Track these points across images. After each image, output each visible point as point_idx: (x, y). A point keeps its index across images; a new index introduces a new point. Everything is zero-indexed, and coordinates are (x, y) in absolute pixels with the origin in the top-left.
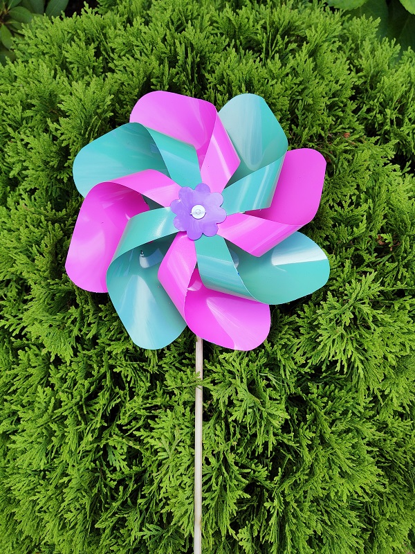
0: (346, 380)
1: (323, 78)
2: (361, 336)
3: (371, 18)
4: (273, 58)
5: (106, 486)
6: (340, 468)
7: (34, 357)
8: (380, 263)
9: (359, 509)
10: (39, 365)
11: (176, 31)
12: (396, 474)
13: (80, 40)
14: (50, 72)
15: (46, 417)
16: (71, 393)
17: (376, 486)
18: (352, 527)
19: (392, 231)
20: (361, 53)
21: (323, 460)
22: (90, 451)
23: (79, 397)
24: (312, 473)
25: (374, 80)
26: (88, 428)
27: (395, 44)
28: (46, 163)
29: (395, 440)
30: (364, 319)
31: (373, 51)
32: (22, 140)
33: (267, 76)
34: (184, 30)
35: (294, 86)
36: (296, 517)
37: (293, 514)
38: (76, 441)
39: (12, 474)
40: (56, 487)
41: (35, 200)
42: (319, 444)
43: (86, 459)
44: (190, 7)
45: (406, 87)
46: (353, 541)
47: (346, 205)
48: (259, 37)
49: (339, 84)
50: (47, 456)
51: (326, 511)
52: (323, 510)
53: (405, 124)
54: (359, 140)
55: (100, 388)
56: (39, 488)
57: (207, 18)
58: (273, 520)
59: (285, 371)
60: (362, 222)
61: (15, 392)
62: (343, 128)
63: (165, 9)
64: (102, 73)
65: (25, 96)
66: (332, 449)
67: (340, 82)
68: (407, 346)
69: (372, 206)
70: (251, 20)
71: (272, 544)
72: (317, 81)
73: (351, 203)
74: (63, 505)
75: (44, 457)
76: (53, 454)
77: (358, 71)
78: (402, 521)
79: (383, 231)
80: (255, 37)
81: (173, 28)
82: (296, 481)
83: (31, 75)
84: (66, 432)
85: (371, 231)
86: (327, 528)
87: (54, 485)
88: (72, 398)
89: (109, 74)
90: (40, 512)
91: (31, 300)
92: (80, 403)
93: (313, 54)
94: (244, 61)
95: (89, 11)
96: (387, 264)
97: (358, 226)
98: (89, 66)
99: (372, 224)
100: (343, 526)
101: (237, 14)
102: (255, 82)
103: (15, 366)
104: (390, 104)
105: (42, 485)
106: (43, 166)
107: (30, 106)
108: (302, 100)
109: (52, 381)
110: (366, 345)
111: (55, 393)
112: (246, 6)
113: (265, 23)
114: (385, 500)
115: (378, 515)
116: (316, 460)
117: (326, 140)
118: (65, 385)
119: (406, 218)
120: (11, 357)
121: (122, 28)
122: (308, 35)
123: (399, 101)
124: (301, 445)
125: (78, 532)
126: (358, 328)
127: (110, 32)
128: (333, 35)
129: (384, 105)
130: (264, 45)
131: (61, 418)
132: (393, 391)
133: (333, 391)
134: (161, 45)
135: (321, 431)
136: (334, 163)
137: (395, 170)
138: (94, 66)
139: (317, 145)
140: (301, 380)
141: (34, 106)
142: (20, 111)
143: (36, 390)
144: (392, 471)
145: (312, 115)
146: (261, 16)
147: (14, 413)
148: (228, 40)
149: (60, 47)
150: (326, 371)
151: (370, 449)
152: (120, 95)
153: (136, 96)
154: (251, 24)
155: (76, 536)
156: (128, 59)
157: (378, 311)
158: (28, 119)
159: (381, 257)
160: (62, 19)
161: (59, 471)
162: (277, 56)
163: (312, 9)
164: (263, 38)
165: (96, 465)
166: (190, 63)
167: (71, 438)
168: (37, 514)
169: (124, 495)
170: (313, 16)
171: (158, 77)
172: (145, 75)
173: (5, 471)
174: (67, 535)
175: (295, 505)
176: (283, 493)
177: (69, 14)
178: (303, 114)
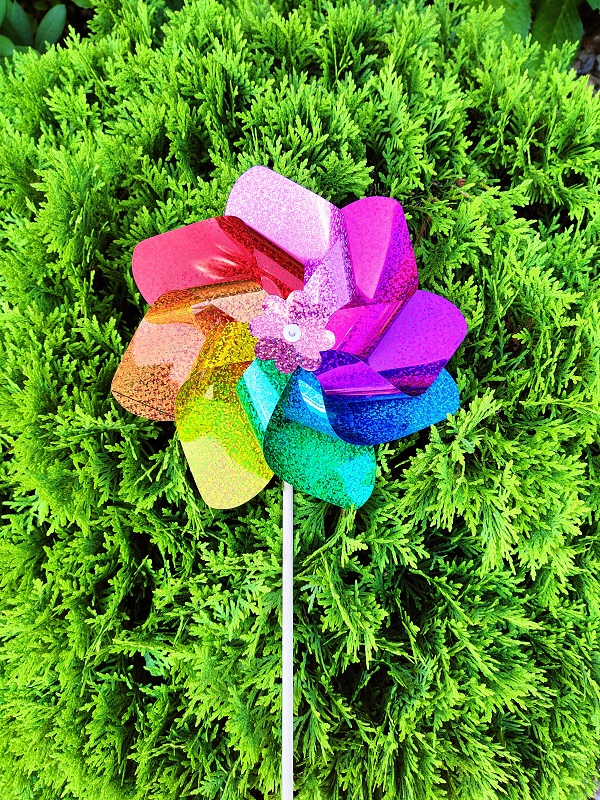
3: (490, 8)
4: (342, 77)
11: (201, 52)
12: (565, 681)
13: (68, 80)
20: (481, 59)
27: (532, 43)
47: (449, 282)
48: (317, 50)
57: (237, 29)
62: (453, 173)
70: (308, 26)
93: (400, 68)
95: (77, 38)
98: (82, 118)
101: (287, 18)
112: (305, 6)
122: (389, 42)
123: (536, 124)
127: (109, 67)
128: (427, 36)
138: (89, 116)
139: (416, 200)
154: (309, 31)
162: (349, 76)
178: (394, 158)
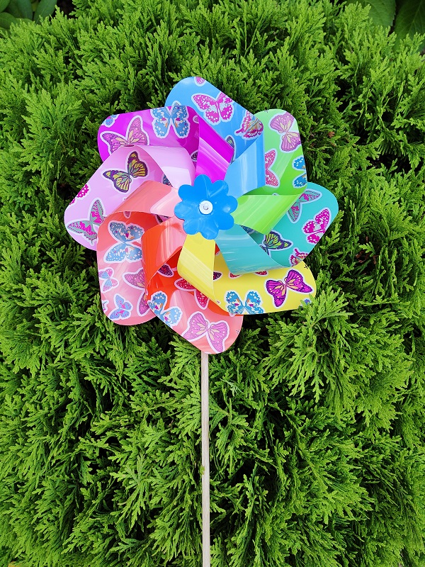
3: (360, 5)
7: (6, 371)
9: (346, 528)
12: (383, 493)
14: (18, 82)
27: (390, 33)
29: (382, 456)
44: (159, 6)
51: (306, 532)
52: (303, 530)
54: (344, 140)
62: (326, 128)
70: (226, 17)
74: (35, 517)
89: (76, 82)
92: (49, 415)
95: (61, 14)
101: (211, 11)
104: (380, 98)
114: (373, 519)
122: (288, 27)
123: (388, 95)
130: (238, 42)
132: (366, 410)
138: (65, 73)
154: (226, 21)
162: (251, 55)
166: (159, 63)
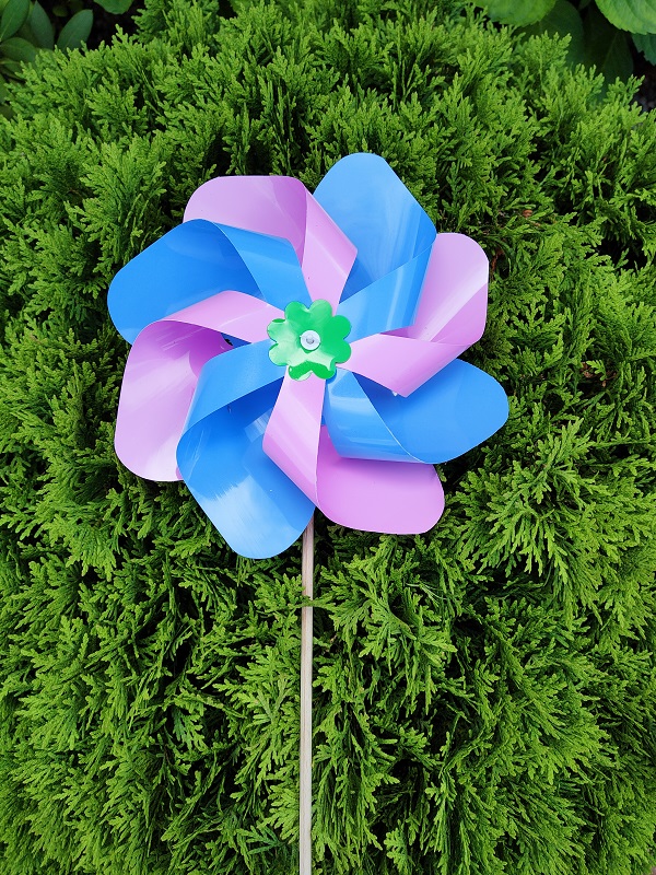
0: (544, 590)
1: (486, 127)
2: (563, 519)
3: (557, 35)
4: (409, 99)
5: (174, 772)
6: (541, 730)
7: (54, 572)
8: (587, 406)
9: (574, 797)
10: (63, 585)
11: (258, 63)
12: (630, 739)
13: (112, 82)
14: (67, 133)
15: (75, 665)
16: (115, 627)
17: (599, 757)
18: (565, 825)
19: (604, 357)
20: (544, 88)
21: (514, 718)
22: (146, 719)
23: (126, 631)
24: (497, 739)
25: (565, 128)
26: (142, 681)
27: (596, 74)
28: (64, 269)
29: (625, 683)
30: (566, 493)
31: (562, 85)
32: (26, 237)
33: (401, 127)
34: (271, 61)
35: (442, 140)
36: (476, 811)
37: (470, 806)
38: (123, 702)
39: (25, 761)
40: (95, 778)
41: (48, 327)
42: (507, 693)
43: (140, 731)
44: (278, 26)
45: (615, 138)
46: (567, 847)
47: (531, 318)
48: (386, 68)
49: (512, 135)
50: (78, 728)
51: (523, 801)
52: (518, 799)
53: (616, 193)
54: (546, 220)
55: (159, 616)
56: (69, 781)
57: (305, 42)
58: (440, 816)
59: (447, 581)
60: (556, 343)
61: (25, 628)
62: (520, 203)
63: (241, 31)
64: (147, 131)
65: (28, 171)
66: (528, 700)
67: (514, 132)
68: (636, 532)
69: (571, 318)
70: (373, 44)
71: (439, 854)
72: (477, 131)
73: (538, 316)
74: (106, 805)
75: (74, 730)
76: (87, 724)
77: (540, 116)
78: (643, 814)
79: (589, 355)
80: (381, 70)
81: (253, 59)
82: (473, 752)
83: (37, 136)
84: (108, 688)
85: (571, 356)
86: (525, 827)
87: (91, 774)
88: (116, 633)
89: (157, 132)
90: (69, 818)
91: (48, 481)
92: (129, 641)
93: (470, 91)
94: (364, 105)
95: (124, 38)
96: (599, 407)
97: (550, 351)
98: (127, 122)
99: (572, 347)
100: (551, 823)
101: (352, 35)
102: (383, 136)
103: (25, 587)
104: (592, 163)
105: (72, 775)
106: (59, 274)
107: (37, 185)
108: (456, 162)
109: (84, 607)
110: (570, 531)
111: (88, 626)
112: (364, 23)
113: (395, 47)
114: (615, 781)
115: (605, 805)
116: (503, 718)
117: (496, 221)
118: (105, 614)
119: (625, 334)
120: (18, 574)
121: (175, 61)
122: (461, 63)
123: (606, 159)
124: (477, 695)
125: (131, 848)
126: (558, 507)
127: (157, 68)
128: (500, 61)
129: (582, 166)
130: (394, 80)
131: (100, 668)
132: (617, 603)
133: (525, 609)
134: (236, 84)
135: (508, 673)
136: (509, 256)
137: (603, 264)
138: (134, 121)
139: (482, 229)
140: (473, 593)
141: (42, 184)
142: (22, 193)
143: (59, 624)
144: (623, 734)
145: (473, 183)
146: (388, 37)
147: (26, 662)
148: (339, 73)
149: (80, 94)
150: (512, 578)
151: (586, 698)
152: (176, 163)
153: (200, 163)
154: (373, 48)
155: (129, 855)
156: (187, 108)
157: (588, 480)
158: (34, 205)
159: (589, 398)
160: (83, 53)
161: (98, 752)
162: (415, 96)
163: (467, 25)
164: (393, 70)
165: (157, 741)
166: (281, 111)
167: (116, 697)
168: (65, 823)
169: (202, 786)
170: (468, 35)
171: (233, 134)
172: (214, 132)
173: (14, 757)
174: (114, 855)
175: (473, 790)
176: (453, 772)
177: (93, 45)
178: (459, 184)
